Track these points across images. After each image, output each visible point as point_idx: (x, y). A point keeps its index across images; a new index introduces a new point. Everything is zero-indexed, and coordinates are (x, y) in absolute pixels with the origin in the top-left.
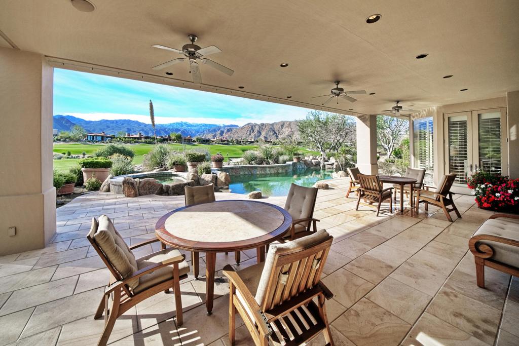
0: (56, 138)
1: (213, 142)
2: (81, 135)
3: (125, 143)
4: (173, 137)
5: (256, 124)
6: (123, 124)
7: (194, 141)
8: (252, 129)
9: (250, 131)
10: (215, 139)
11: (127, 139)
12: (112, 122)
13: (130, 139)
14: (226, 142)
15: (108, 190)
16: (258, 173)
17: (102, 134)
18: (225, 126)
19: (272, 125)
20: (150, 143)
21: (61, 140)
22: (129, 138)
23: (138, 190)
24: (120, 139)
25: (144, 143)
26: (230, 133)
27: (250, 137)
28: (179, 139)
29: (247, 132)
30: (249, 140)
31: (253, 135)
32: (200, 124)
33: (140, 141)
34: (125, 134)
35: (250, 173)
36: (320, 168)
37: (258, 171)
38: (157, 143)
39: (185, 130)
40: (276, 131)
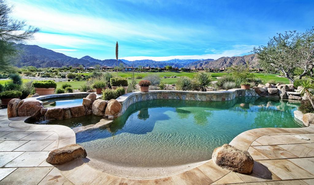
1: (192, 71)
2: (123, 68)
4: (167, 68)
5: (229, 58)
6: (145, 62)
7: (180, 70)
8: (225, 61)
9: (223, 63)
10: (194, 69)
11: (142, 70)
12: (140, 61)
13: (144, 70)
16: (187, 99)
17: (131, 67)
18: (204, 60)
19: (243, 57)
20: (154, 72)
23: (17, 111)
24: (139, 70)
25: (151, 71)
26: (207, 64)
27: (223, 66)
28: (171, 69)
29: (220, 63)
30: (221, 69)
31: (225, 65)
32: (187, 60)
33: (149, 70)
34: (142, 67)
35: (179, 99)
36: (280, 98)
37: (187, 97)
38: (158, 71)
39: (178, 64)
40: (246, 61)
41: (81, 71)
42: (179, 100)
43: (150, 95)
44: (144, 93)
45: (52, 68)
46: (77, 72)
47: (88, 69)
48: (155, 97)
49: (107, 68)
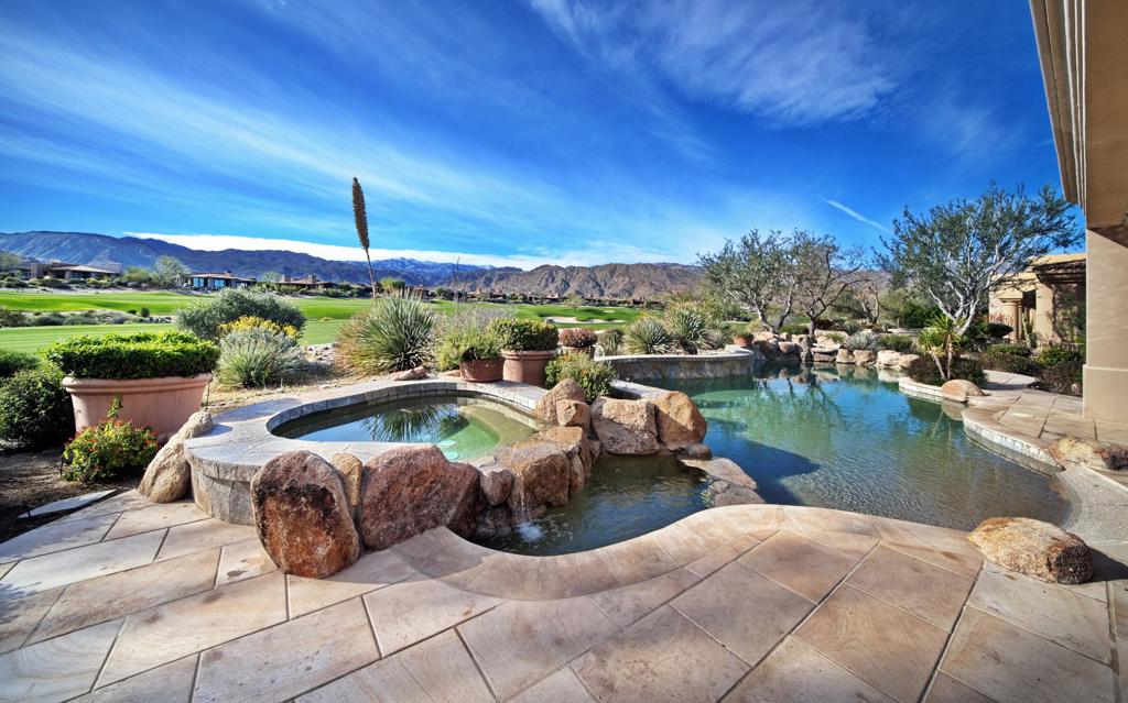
0: (118, 279)
1: (473, 297)
2: (178, 276)
3: (281, 293)
4: (387, 287)
5: (559, 268)
6: (273, 259)
7: (433, 295)
8: (551, 275)
9: (547, 280)
10: (478, 292)
11: (283, 287)
12: (250, 254)
13: (290, 288)
14: (500, 298)
15: (183, 493)
17: (227, 277)
18: (494, 270)
19: (592, 270)
20: (336, 296)
21: (129, 284)
22: (287, 285)
23: (357, 522)
24: (268, 286)
25: (323, 295)
26: (504, 282)
27: (547, 289)
29: (541, 281)
30: (549, 296)
31: (553, 286)
32: (442, 264)
33: (313, 291)
34: (279, 277)
36: (800, 360)
38: (351, 295)
39: (412, 274)
40: (599, 281)
49: (74, 272)
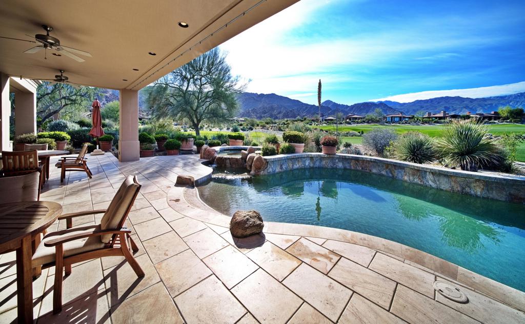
0: (363, 120)
2: (381, 117)
4: (504, 115)
11: (426, 119)
13: (429, 119)
16: (406, 178)
17: (400, 115)
21: (366, 121)
24: (417, 119)
34: (424, 115)
35: (391, 175)
37: (406, 175)
41: (316, 123)
42: (390, 177)
43: (337, 161)
44: (326, 156)
45: (286, 119)
46: (311, 125)
47: (326, 120)
48: (347, 166)
49: (353, 118)
